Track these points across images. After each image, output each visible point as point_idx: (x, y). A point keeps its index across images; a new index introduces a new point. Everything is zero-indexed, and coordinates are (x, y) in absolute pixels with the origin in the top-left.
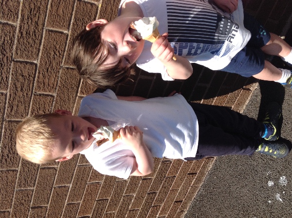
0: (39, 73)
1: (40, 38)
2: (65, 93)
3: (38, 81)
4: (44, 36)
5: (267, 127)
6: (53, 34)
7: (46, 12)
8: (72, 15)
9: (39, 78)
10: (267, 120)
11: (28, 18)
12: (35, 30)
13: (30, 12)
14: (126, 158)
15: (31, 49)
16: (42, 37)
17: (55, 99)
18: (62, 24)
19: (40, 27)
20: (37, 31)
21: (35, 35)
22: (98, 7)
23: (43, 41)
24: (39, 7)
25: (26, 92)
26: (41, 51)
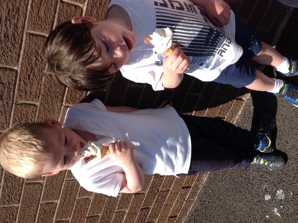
0: (20, 80)
1: (20, 42)
2: (49, 102)
3: (19, 89)
4: (24, 39)
5: (262, 139)
6: (34, 38)
7: (26, 13)
8: (54, 17)
9: (20, 86)
10: (261, 132)
11: (6, 20)
12: (14, 33)
13: (9, 14)
14: (115, 174)
15: (10, 53)
16: (22, 41)
17: (38, 109)
18: (43, 27)
19: (20, 30)
20: (16, 34)
21: (14, 38)
22: (82, 10)
23: (23, 45)
24: (18, 8)
25: (6, 100)
26: (21, 57)
